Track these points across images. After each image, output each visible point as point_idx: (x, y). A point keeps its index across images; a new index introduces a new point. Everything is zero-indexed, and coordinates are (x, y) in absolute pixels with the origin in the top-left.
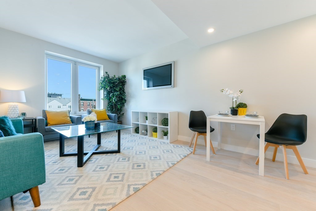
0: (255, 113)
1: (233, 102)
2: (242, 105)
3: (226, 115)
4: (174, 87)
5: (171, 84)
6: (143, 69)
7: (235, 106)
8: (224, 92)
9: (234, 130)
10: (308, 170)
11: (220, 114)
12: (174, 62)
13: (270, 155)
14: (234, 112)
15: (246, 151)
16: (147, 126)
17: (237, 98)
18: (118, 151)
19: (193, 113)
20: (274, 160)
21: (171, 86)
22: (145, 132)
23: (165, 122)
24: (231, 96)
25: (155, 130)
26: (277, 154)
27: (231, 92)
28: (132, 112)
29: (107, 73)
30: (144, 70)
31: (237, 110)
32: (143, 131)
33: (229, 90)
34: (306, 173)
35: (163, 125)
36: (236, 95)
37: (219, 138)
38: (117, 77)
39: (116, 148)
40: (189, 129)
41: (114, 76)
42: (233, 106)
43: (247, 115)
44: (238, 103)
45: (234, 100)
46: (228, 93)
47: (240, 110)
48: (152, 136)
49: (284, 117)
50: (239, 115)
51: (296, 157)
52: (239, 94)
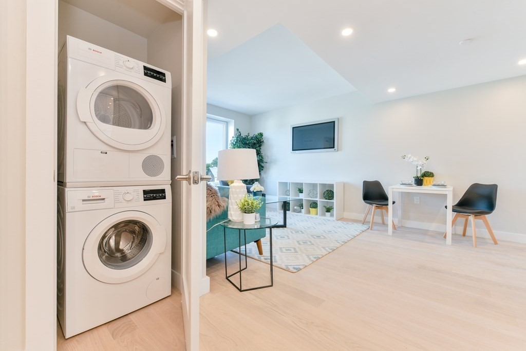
0: (443, 183)
1: (417, 170)
2: (428, 174)
3: (410, 185)
4: (338, 151)
5: (334, 147)
6: (291, 126)
7: (419, 175)
8: (406, 159)
9: (419, 203)
10: (498, 242)
11: (403, 184)
12: (338, 119)
13: (460, 230)
14: (419, 182)
15: (433, 227)
16: (302, 199)
17: (422, 165)
18: (284, 226)
19: (366, 184)
20: (464, 235)
21: (333, 149)
22: (299, 208)
23: (329, 194)
24: (416, 163)
25: (314, 205)
26: (467, 228)
27: (415, 159)
28: (279, 182)
29: (238, 130)
30: (293, 128)
31: (422, 180)
32: (295, 208)
33: (413, 157)
34: (496, 243)
35: (326, 199)
36: (421, 163)
37: (399, 213)
38: (251, 135)
39: (282, 223)
40: (363, 201)
41: (248, 134)
42: (417, 174)
43: (434, 185)
44: (423, 172)
45: (419, 168)
46: (411, 160)
47: (426, 179)
48: (309, 212)
49: (475, 186)
50: (425, 185)
51: (487, 230)
52: (425, 162)
